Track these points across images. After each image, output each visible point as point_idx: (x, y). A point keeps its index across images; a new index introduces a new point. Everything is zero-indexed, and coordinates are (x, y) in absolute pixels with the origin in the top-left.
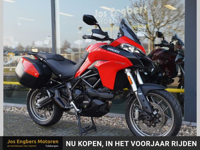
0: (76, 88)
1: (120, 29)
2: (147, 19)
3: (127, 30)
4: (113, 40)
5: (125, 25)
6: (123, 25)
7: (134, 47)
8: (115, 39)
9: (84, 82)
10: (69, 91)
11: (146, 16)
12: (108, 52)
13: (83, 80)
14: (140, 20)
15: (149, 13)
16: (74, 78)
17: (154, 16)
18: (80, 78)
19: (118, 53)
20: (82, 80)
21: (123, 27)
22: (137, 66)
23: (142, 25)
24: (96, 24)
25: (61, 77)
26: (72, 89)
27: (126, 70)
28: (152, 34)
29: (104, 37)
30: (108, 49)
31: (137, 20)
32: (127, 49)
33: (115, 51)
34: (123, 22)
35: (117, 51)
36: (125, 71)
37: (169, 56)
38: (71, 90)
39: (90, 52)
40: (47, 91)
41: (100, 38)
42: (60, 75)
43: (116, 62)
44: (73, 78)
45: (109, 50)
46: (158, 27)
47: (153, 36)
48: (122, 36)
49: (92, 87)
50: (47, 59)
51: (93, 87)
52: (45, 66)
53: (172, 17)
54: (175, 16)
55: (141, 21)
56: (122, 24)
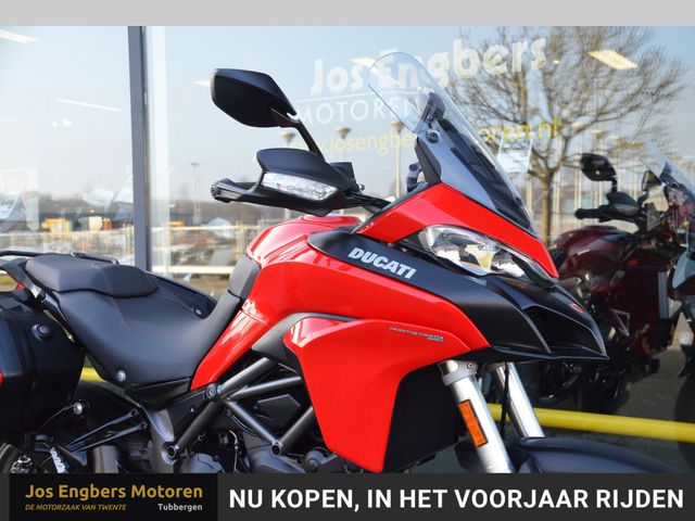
0: (195, 447)
1: (420, 148)
2: (526, 106)
3: (455, 151)
4: (382, 203)
5: (447, 127)
6: (436, 124)
7: (494, 243)
8: (391, 199)
9: (234, 413)
10: (164, 455)
11: (522, 95)
12: (354, 272)
13: (233, 405)
14: (500, 106)
15: (535, 83)
16: (189, 391)
17: (553, 94)
18: (217, 397)
19: (408, 276)
20: (228, 407)
21: (433, 139)
22: (513, 348)
23: (508, 125)
24: (287, 123)
25: (125, 381)
26: (177, 447)
27: (453, 365)
28: (542, 158)
29: (330, 190)
30: (352, 255)
31: (489, 107)
32: (453, 256)
33: (392, 267)
34: (434, 111)
35: (404, 268)
36: (446, 371)
37: (625, 254)
38: (171, 452)
39: (264, 263)
40: (54, 454)
41: (306, 195)
42: (122, 375)
43: (397, 328)
44: (183, 389)
45: (358, 264)
46: (565, 131)
47: (546, 164)
48: (429, 186)
49: (274, 441)
50: (62, 292)
51: (280, 444)
52: (43, 330)
53: (618, 97)
54: (630, 92)
55: (503, 112)
56: (432, 120)
